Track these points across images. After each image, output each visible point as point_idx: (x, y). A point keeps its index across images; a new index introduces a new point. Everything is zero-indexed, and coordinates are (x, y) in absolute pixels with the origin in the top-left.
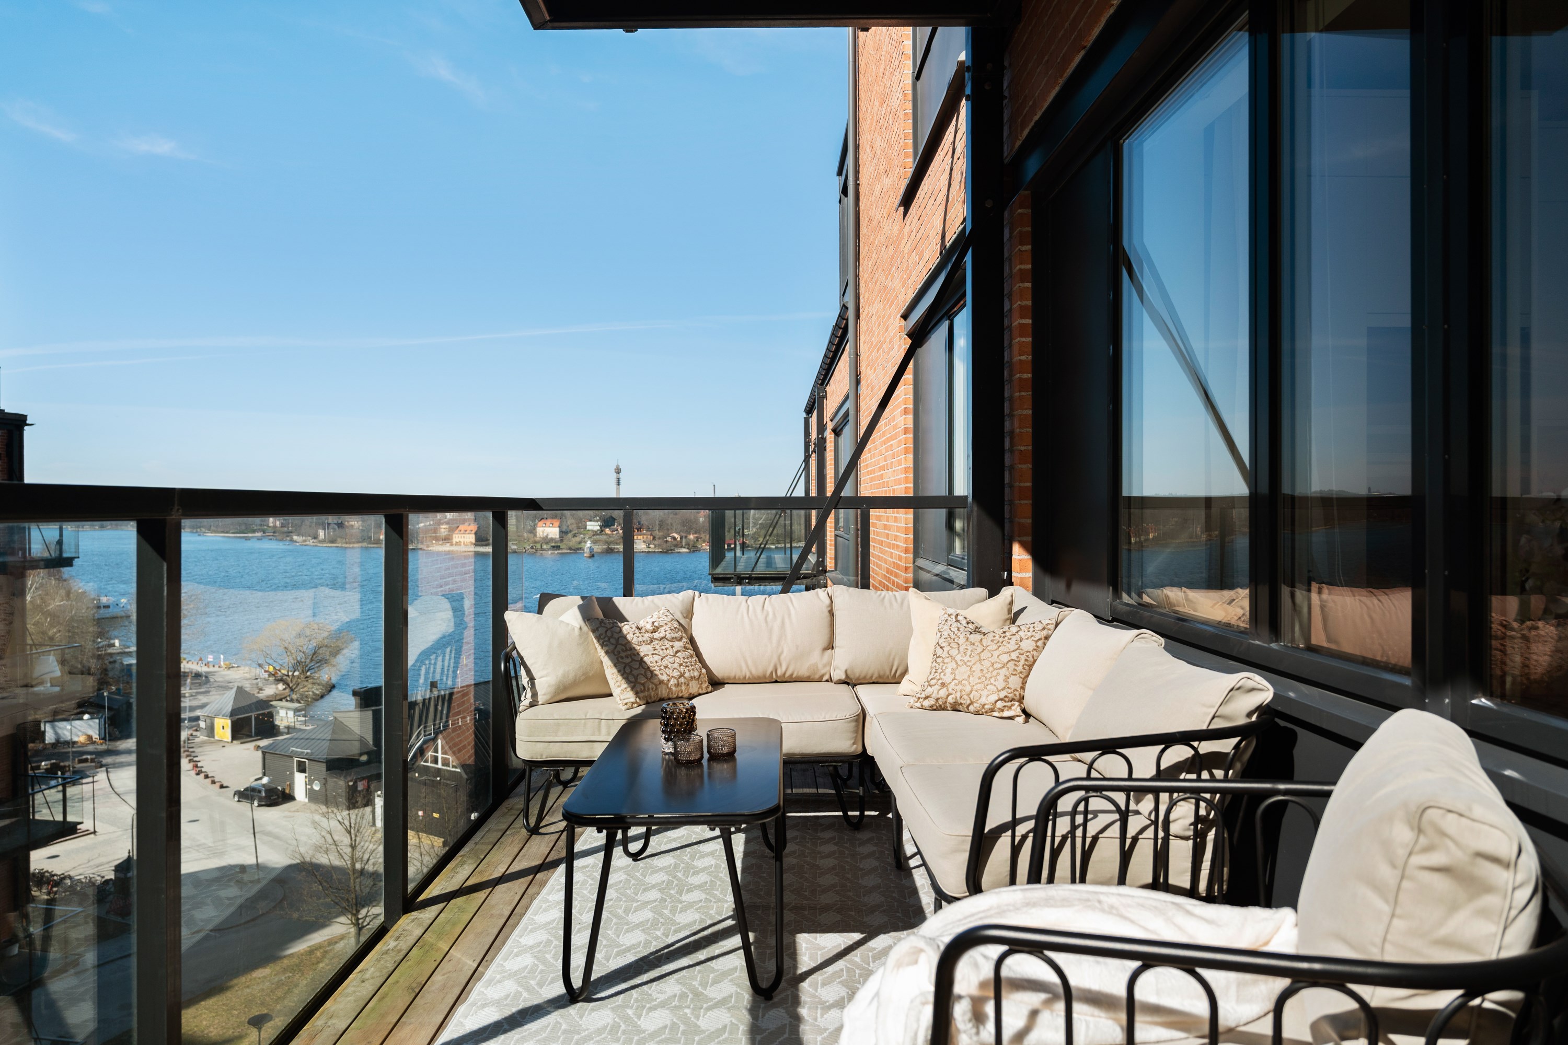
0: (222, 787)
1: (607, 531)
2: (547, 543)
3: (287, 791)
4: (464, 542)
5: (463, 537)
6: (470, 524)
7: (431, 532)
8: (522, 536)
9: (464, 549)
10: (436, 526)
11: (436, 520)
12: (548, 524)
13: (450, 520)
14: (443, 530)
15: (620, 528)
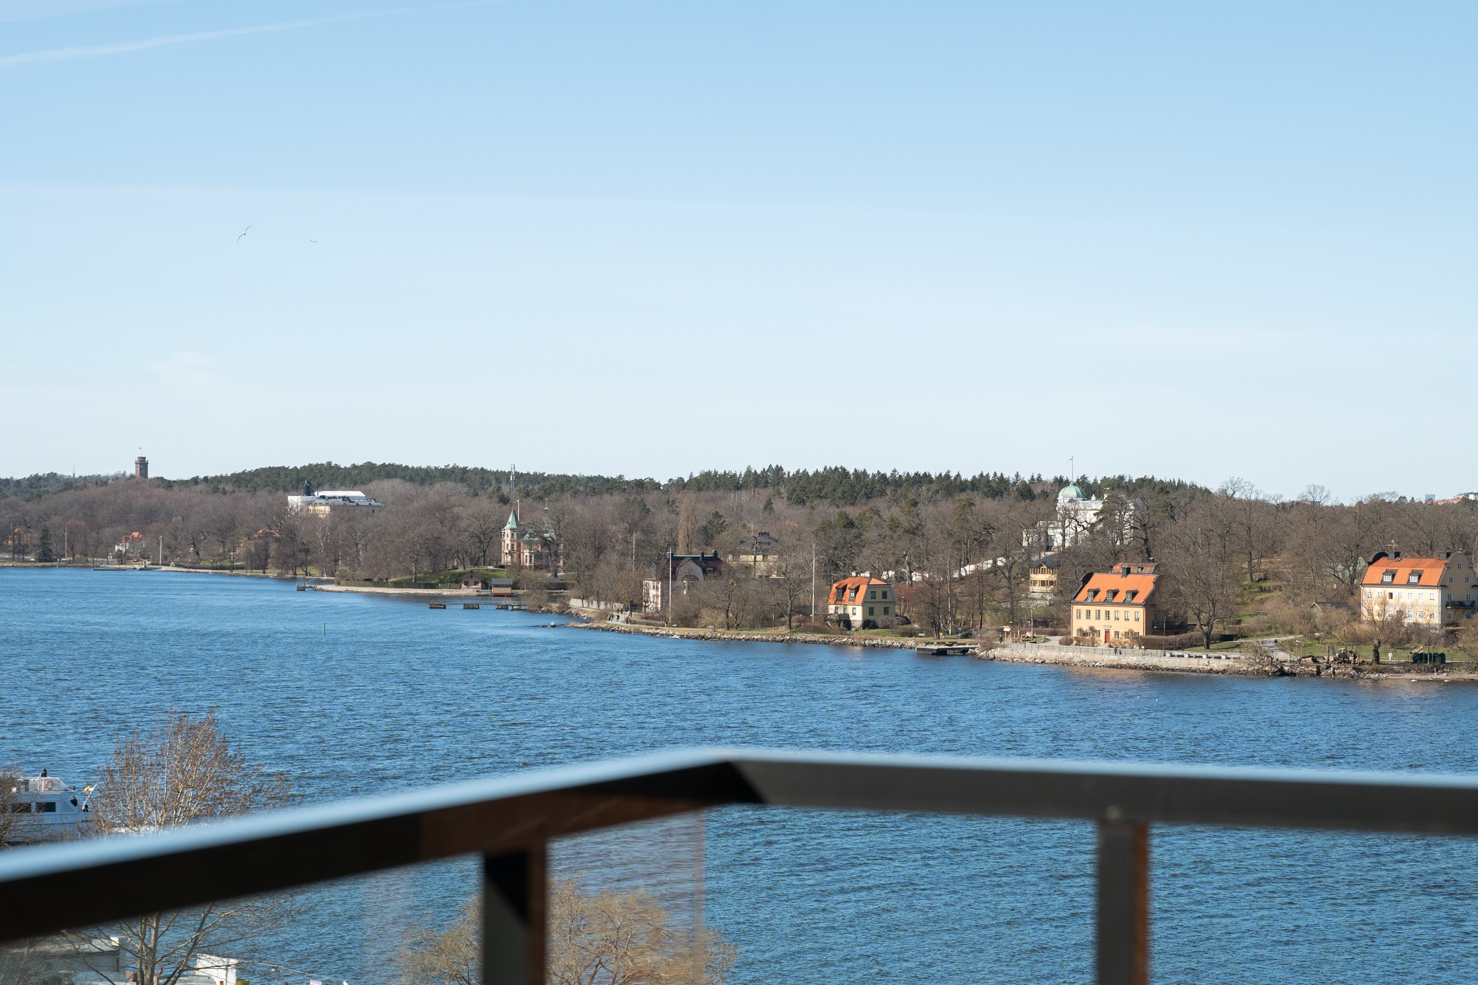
2: (1398, 644)
4: (1107, 633)
5: (1103, 615)
6: (1128, 571)
7: (999, 594)
8: (1308, 618)
9: (1102, 656)
10: (1014, 573)
11: (1016, 555)
12: (1403, 573)
13: (1064, 552)
14: (1037, 588)
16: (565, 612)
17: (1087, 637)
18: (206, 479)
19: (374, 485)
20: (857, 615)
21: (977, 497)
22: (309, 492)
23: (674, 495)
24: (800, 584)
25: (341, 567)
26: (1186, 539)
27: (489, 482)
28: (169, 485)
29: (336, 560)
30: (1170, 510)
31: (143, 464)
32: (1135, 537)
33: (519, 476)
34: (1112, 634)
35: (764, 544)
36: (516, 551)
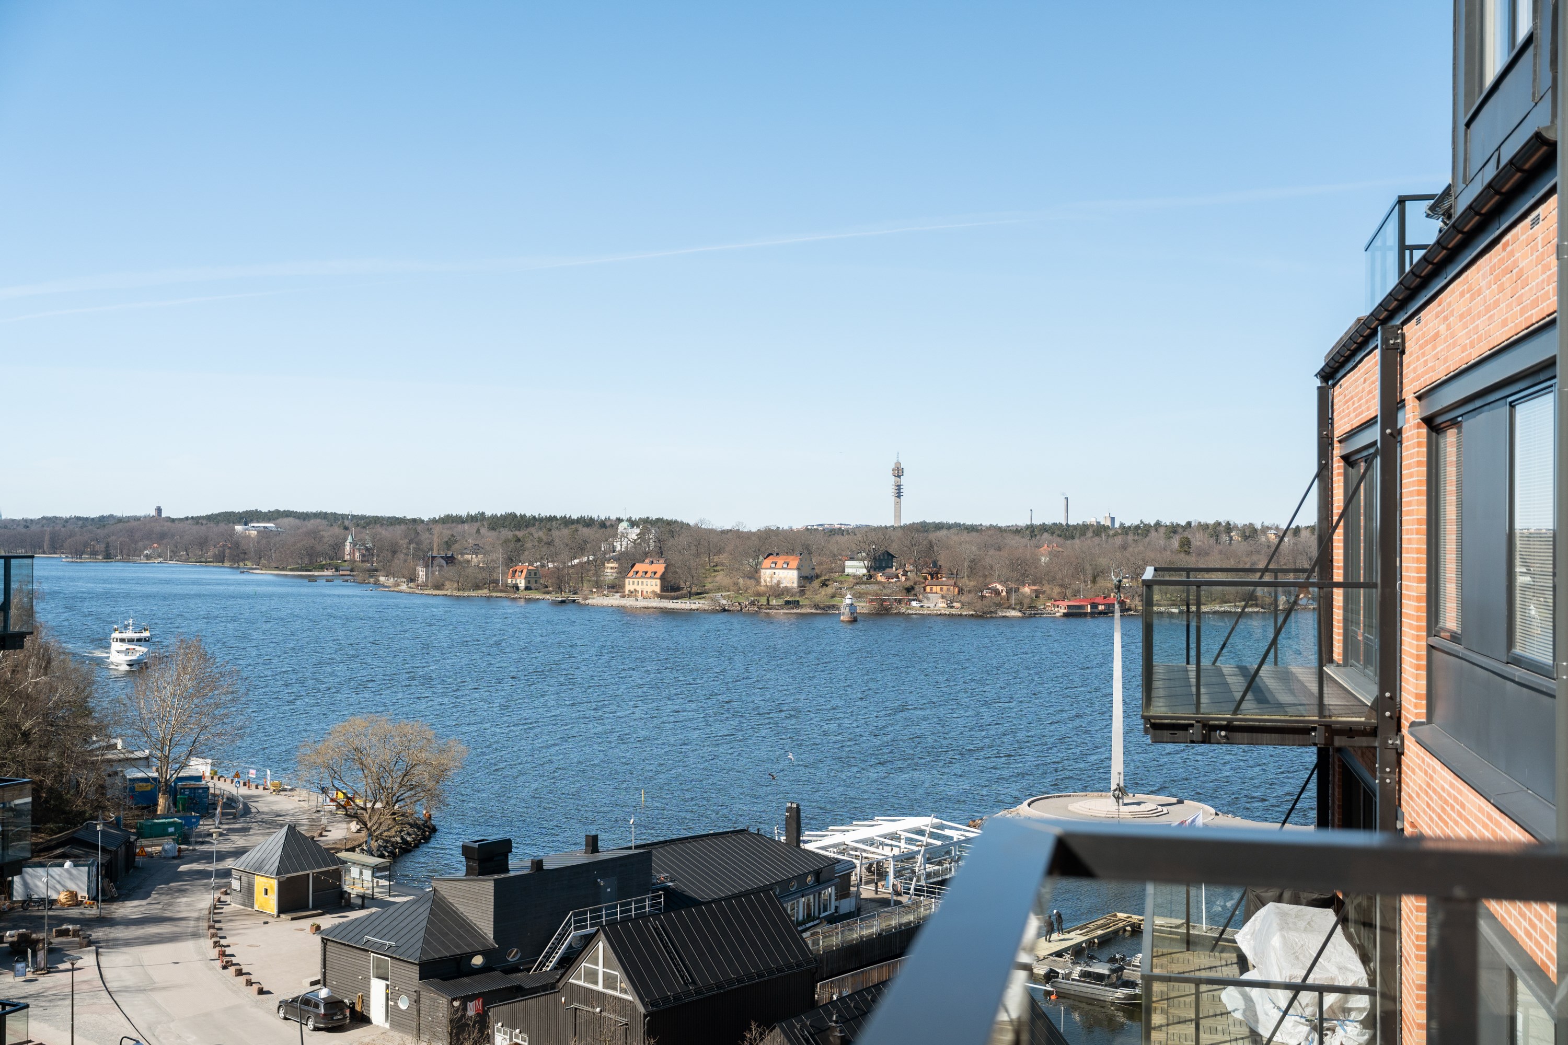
0: (261, 992)
1: (880, 577)
2: (778, 596)
3: (358, 1008)
4: (642, 591)
5: (640, 583)
6: (652, 562)
7: (591, 573)
8: (737, 584)
9: (642, 603)
10: (598, 563)
11: (599, 555)
12: (780, 563)
13: (622, 553)
14: (609, 570)
15: (900, 572)
16: (377, 583)
17: (633, 594)
18: (192, 518)
19: (279, 521)
20: (522, 584)
21: (580, 528)
22: (246, 524)
23: (431, 526)
24: (494, 568)
25: (263, 561)
26: (679, 547)
27: (338, 519)
28: (173, 520)
29: (260, 558)
30: (672, 534)
31: (159, 510)
32: (655, 546)
33: (353, 516)
34: (645, 593)
35: (476, 549)
36: (352, 553)
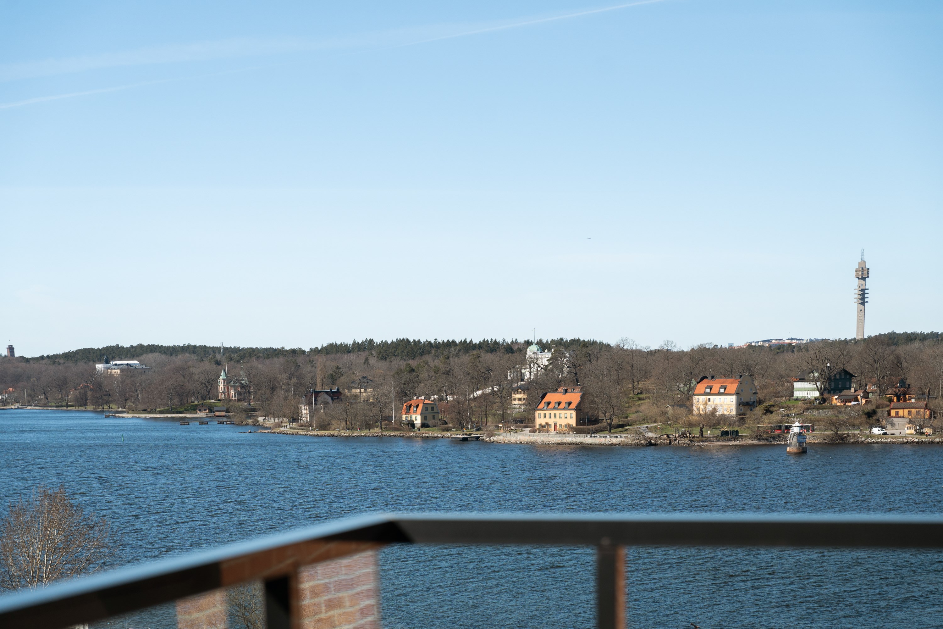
1: (835, 400)
2: (713, 426)
4: (555, 425)
5: (553, 416)
6: (566, 391)
7: (496, 406)
8: (665, 413)
9: (552, 438)
10: (504, 394)
11: (505, 384)
12: (716, 387)
13: (530, 382)
14: (516, 402)
15: (860, 394)
16: (256, 424)
17: (545, 428)
18: (48, 356)
19: (144, 357)
20: (418, 421)
21: (482, 353)
22: (107, 362)
23: (313, 357)
24: (386, 404)
25: (129, 403)
26: (598, 372)
27: (209, 353)
28: (27, 360)
29: (126, 400)
30: (589, 357)
31: (11, 349)
32: (569, 372)
33: (226, 349)
34: (558, 426)
35: (365, 383)
36: (226, 392)
